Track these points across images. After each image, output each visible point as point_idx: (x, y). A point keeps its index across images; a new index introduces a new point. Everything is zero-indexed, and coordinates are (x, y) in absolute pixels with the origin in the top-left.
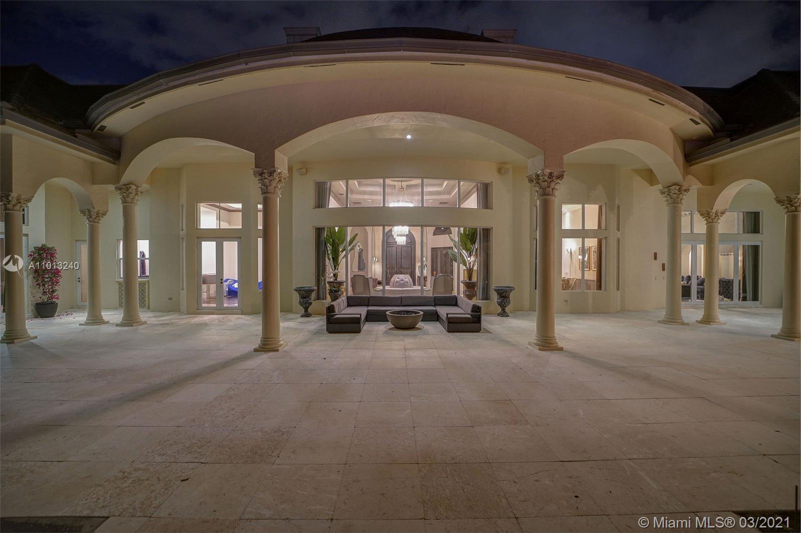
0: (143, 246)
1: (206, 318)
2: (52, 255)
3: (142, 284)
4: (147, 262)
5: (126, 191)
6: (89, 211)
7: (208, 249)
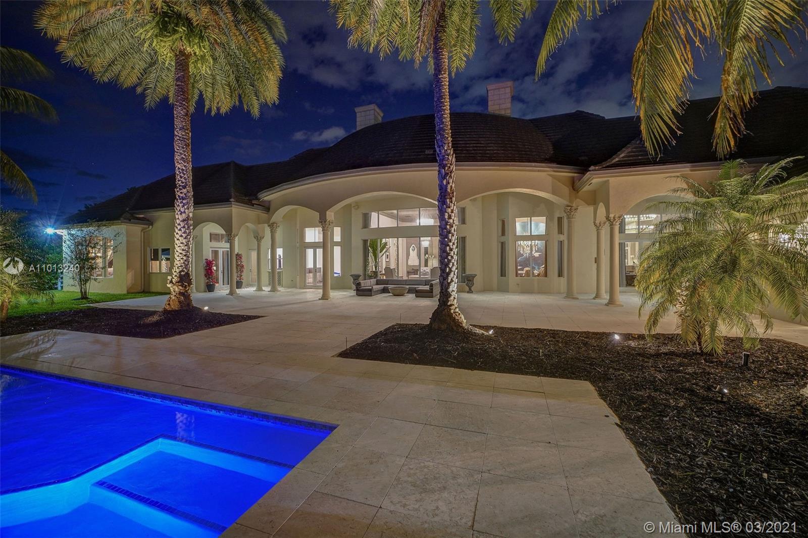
0: (280, 252)
1: (308, 290)
2: (241, 258)
3: (279, 273)
4: (282, 260)
5: (273, 227)
6: (257, 236)
7: (310, 252)
